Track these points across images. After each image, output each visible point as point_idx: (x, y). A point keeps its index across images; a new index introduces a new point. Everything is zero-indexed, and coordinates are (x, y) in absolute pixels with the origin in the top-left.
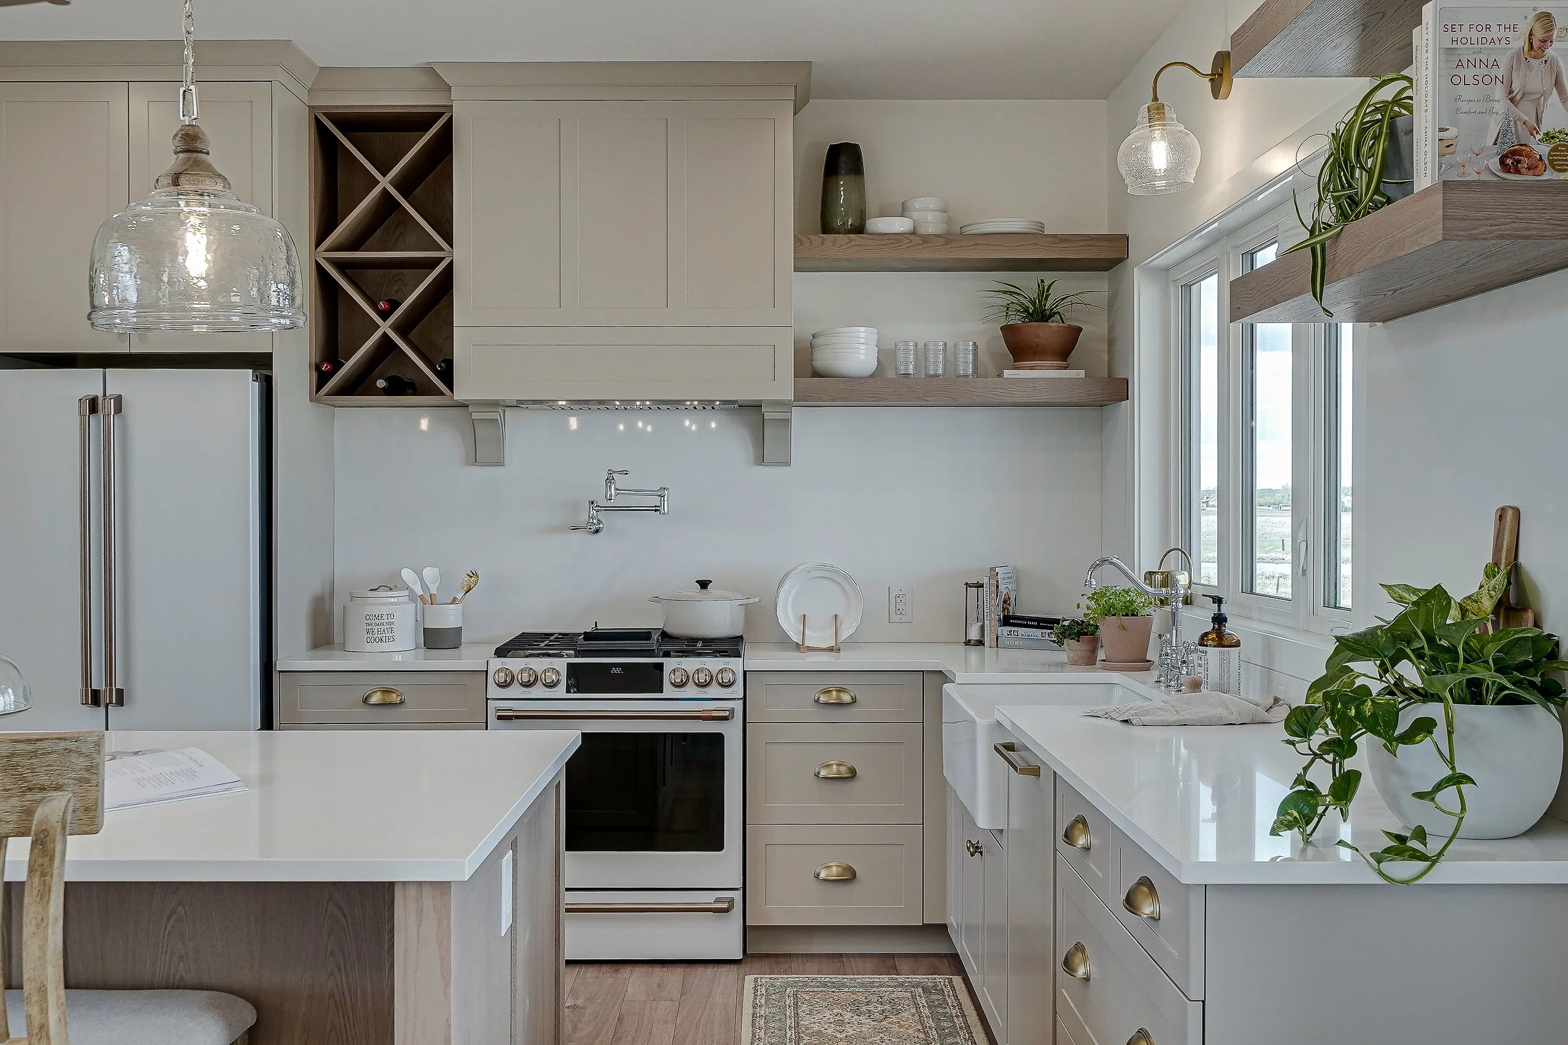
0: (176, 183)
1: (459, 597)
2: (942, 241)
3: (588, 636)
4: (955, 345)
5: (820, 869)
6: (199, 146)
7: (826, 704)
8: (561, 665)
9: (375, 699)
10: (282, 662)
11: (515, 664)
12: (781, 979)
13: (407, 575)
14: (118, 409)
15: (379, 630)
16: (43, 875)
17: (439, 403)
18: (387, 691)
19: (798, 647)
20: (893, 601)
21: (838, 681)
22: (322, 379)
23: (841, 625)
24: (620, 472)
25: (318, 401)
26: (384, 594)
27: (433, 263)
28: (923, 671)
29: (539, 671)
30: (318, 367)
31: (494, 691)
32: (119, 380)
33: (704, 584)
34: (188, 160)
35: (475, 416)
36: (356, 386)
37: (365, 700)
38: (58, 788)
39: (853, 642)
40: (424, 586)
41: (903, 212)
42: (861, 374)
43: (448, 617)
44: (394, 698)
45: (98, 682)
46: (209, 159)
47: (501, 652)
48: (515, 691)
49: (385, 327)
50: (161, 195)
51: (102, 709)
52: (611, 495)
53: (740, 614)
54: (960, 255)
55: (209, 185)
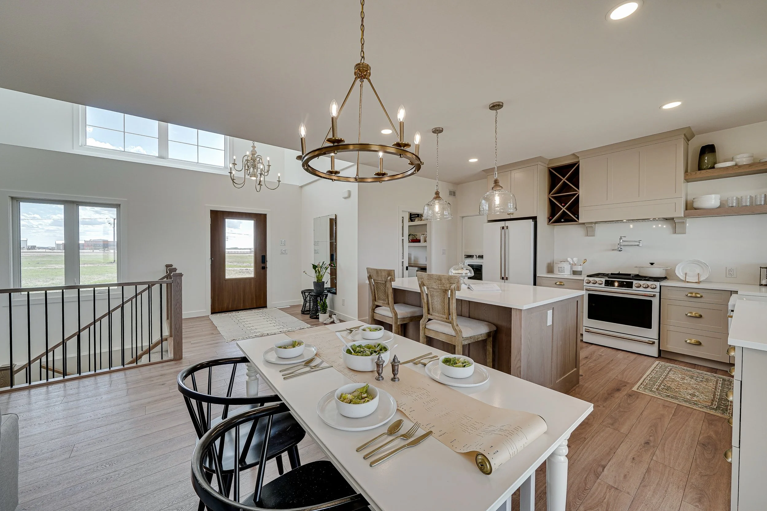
0: (493, 189)
1: (582, 264)
2: (748, 166)
3: (612, 274)
4: (755, 196)
5: (688, 340)
6: (497, 182)
7: (691, 296)
8: (603, 280)
9: (558, 283)
10: (538, 275)
11: (591, 279)
12: (668, 364)
13: (569, 259)
14: (507, 228)
15: (561, 270)
16: (452, 296)
17: (576, 224)
18: (560, 282)
19: (682, 281)
20: (727, 271)
21: (697, 291)
22: (550, 220)
23: (700, 276)
24: (624, 237)
25: (549, 225)
26: (563, 263)
27: (575, 195)
28: (731, 291)
29: (597, 281)
30: (549, 218)
31: (585, 284)
32: (508, 223)
33: (652, 264)
34: (495, 185)
35: (586, 226)
36: (558, 221)
37: (556, 284)
38: (454, 283)
39: (704, 281)
40: (573, 261)
41: (732, 160)
42: (713, 208)
43: (579, 268)
44: (562, 284)
45: (503, 276)
46: (499, 184)
47: (588, 276)
48: (591, 284)
49: (564, 209)
50: (491, 191)
51: (504, 280)
52: (621, 242)
53: (664, 272)
54: (757, 169)
55: (498, 189)
